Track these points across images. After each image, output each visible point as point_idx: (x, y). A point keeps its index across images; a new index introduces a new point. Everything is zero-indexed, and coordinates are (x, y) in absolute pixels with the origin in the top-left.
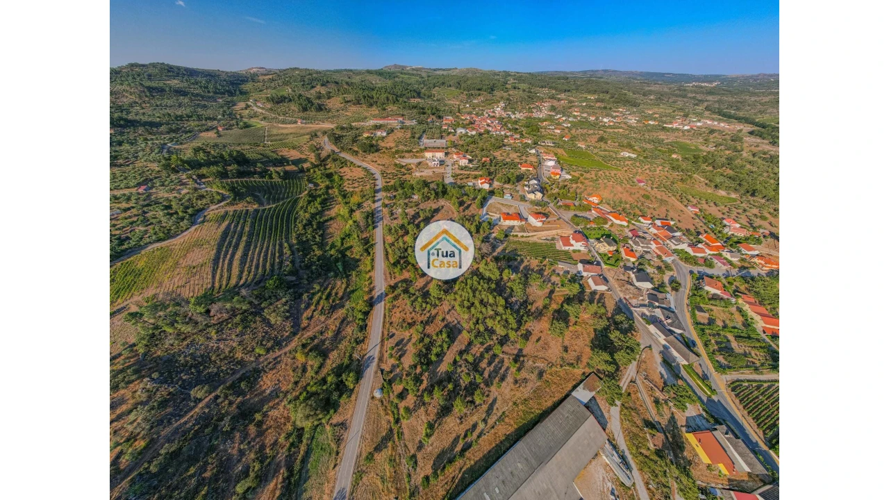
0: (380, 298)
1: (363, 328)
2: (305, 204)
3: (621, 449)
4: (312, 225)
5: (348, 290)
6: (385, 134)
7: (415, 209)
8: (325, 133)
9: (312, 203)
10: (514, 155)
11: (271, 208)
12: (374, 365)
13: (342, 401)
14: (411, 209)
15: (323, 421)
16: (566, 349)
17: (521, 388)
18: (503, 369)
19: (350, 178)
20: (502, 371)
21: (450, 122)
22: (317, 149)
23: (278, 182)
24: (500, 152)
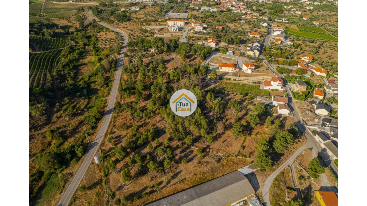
0: (109, 112)
1: (94, 128)
2: (66, 54)
3: (265, 201)
4: (69, 67)
5: (88, 106)
6: (138, 9)
7: (150, 58)
8: (90, 8)
9: (72, 53)
10: (246, 27)
11: (41, 53)
12: (97, 147)
13: (72, 163)
14: (147, 59)
15: (57, 171)
16: (244, 147)
17: (203, 166)
18: (192, 155)
19: (104, 39)
20: (190, 157)
21: (198, 3)
22: (82, 20)
23: (48, 38)
24: (235, 24)
